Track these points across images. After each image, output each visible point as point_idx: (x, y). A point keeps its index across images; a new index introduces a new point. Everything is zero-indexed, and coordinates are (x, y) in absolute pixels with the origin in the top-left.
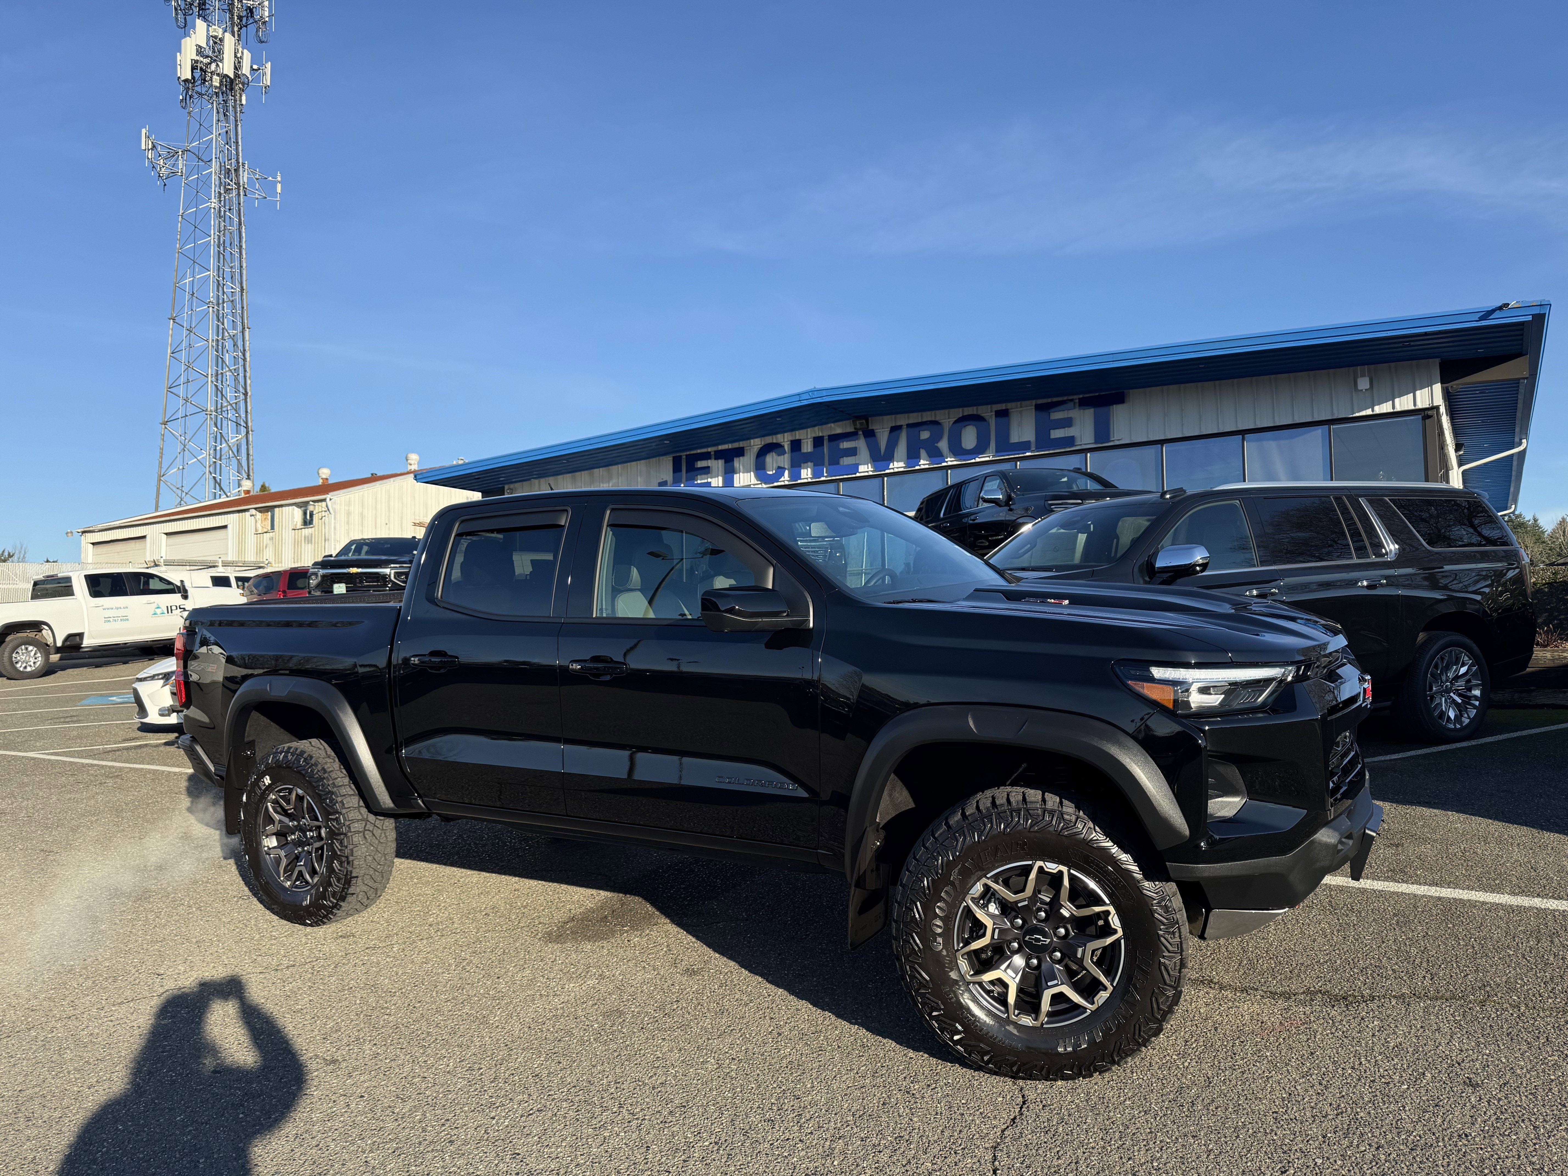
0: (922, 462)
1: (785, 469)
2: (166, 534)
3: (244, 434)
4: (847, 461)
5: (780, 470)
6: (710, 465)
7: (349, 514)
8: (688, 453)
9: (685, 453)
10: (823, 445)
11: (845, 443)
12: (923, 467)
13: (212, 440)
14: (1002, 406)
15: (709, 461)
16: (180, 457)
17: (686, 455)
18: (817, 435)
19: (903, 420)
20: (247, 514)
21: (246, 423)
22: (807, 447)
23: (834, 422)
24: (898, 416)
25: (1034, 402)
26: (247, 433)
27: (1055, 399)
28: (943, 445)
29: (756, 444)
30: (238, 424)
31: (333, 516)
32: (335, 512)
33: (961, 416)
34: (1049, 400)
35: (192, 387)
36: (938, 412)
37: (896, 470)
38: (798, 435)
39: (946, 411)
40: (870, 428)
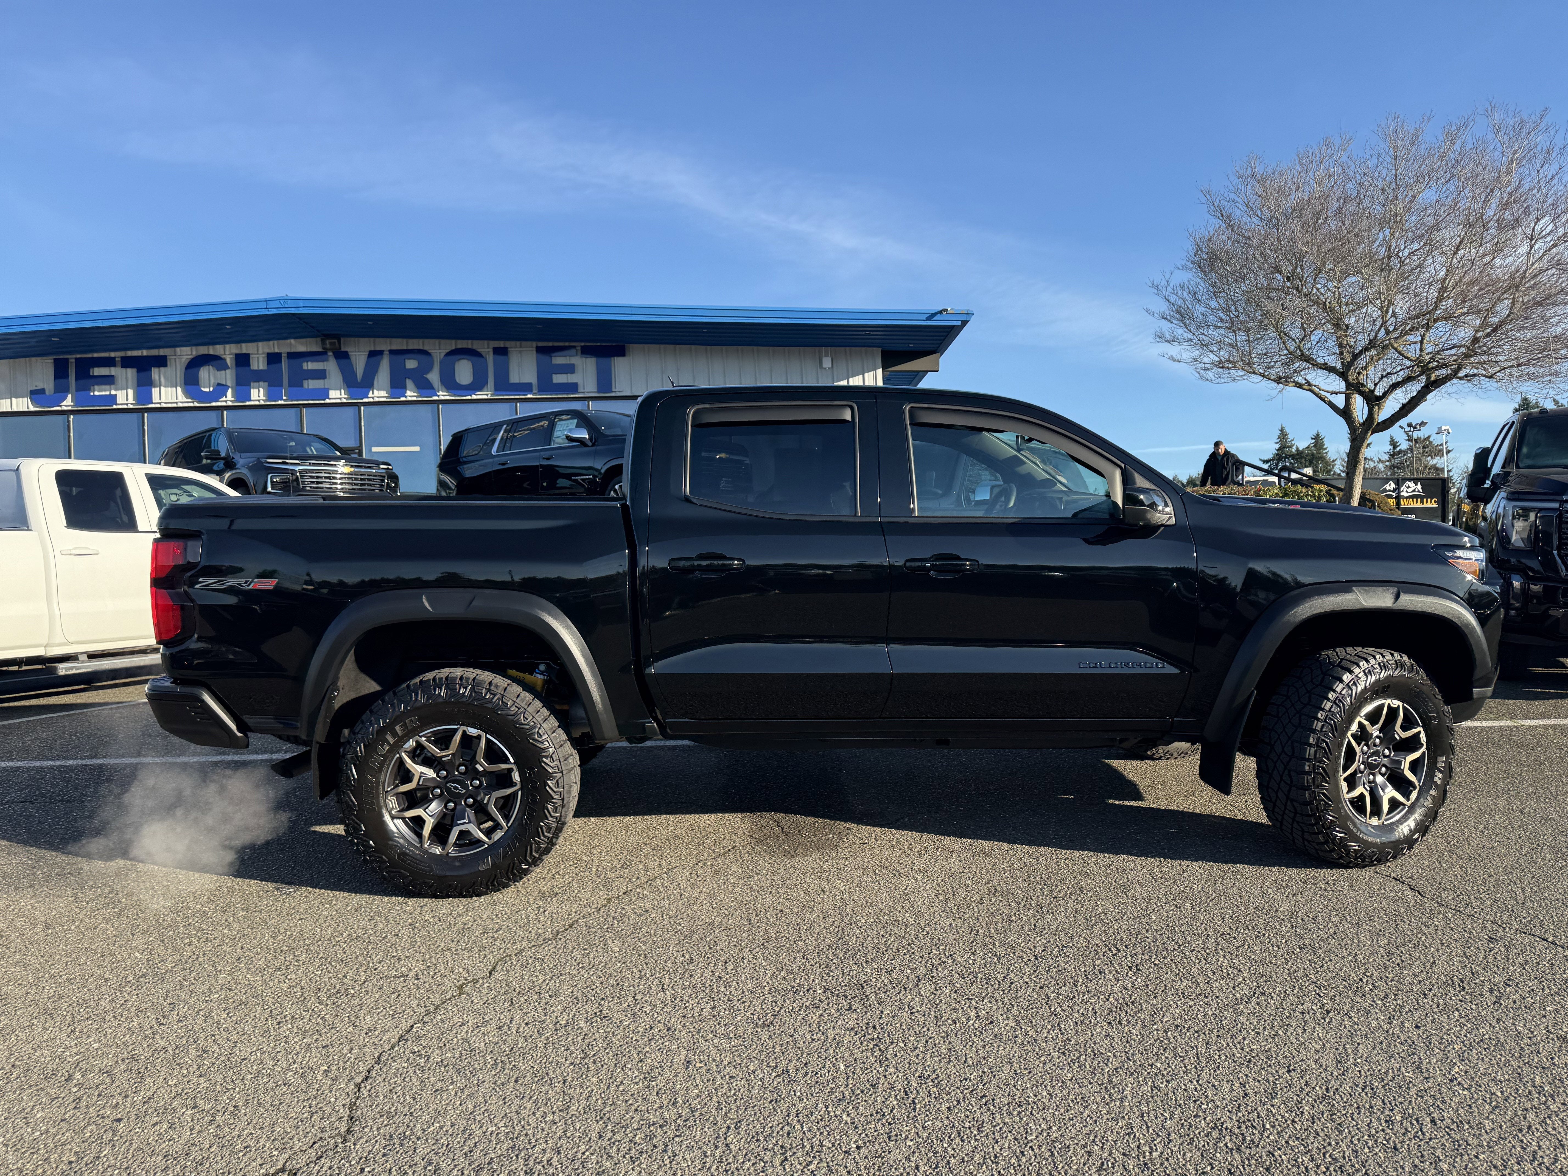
0: (409, 393)
1: (229, 387)
4: (312, 384)
5: (221, 389)
6: (113, 374)
8: (78, 356)
9: (74, 356)
10: (281, 362)
11: (309, 363)
12: (409, 399)
14: (501, 344)
15: (113, 369)
17: (76, 359)
18: (271, 351)
19: (384, 345)
22: (259, 363)
23: (295, 338)
24: (378, 340)
25: (534, 344)
27: (557, 344)
28: (434, 377)
29: (186, 353)
33: (453, 348)
34: (550, 344)
36: (426, 341)
37: (376, 400)
38: (245, 348)
39: (437, 341)
40: (343, 349)
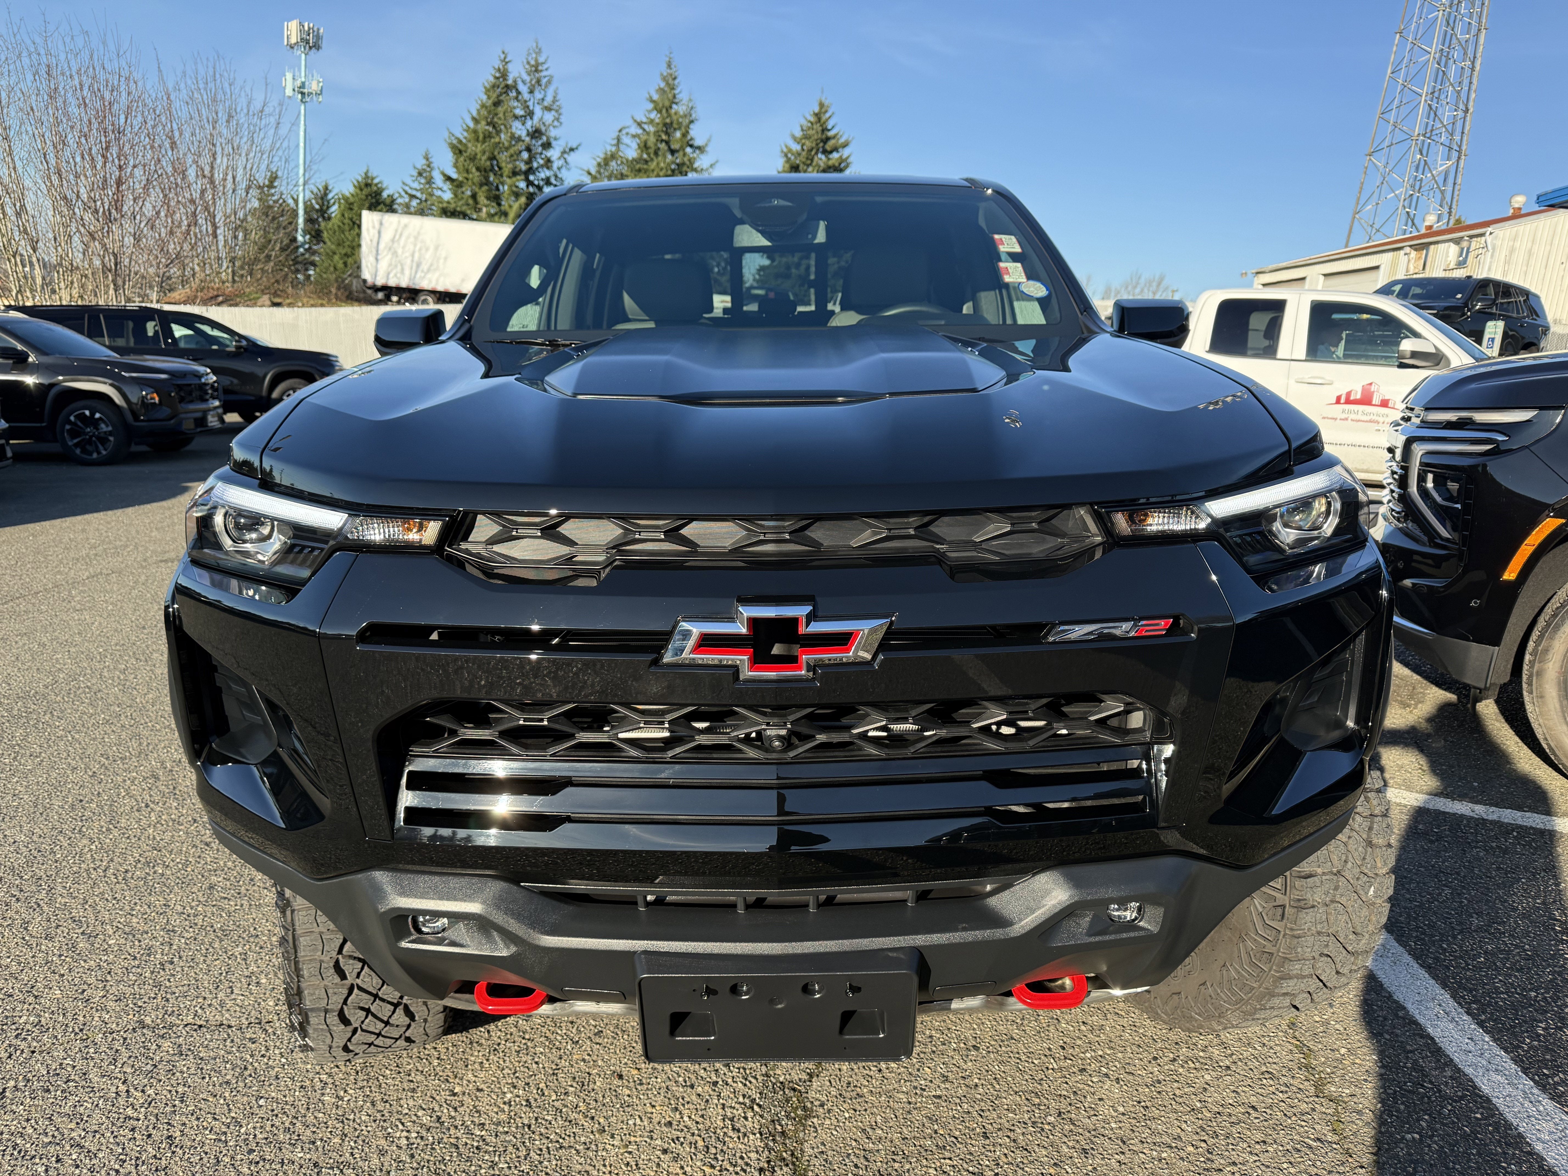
2: (1325, 275)
3: (1454, 160)
7: (1512, 250)
13: (1414, 169)
16: (1377, 191)
20: (1402, 252)
21: (1460, 147)
26: (1459, 158)
30: (1450, 148)
31: (1490, 253)
32: (1494, 249)
35: (1404, 110)
